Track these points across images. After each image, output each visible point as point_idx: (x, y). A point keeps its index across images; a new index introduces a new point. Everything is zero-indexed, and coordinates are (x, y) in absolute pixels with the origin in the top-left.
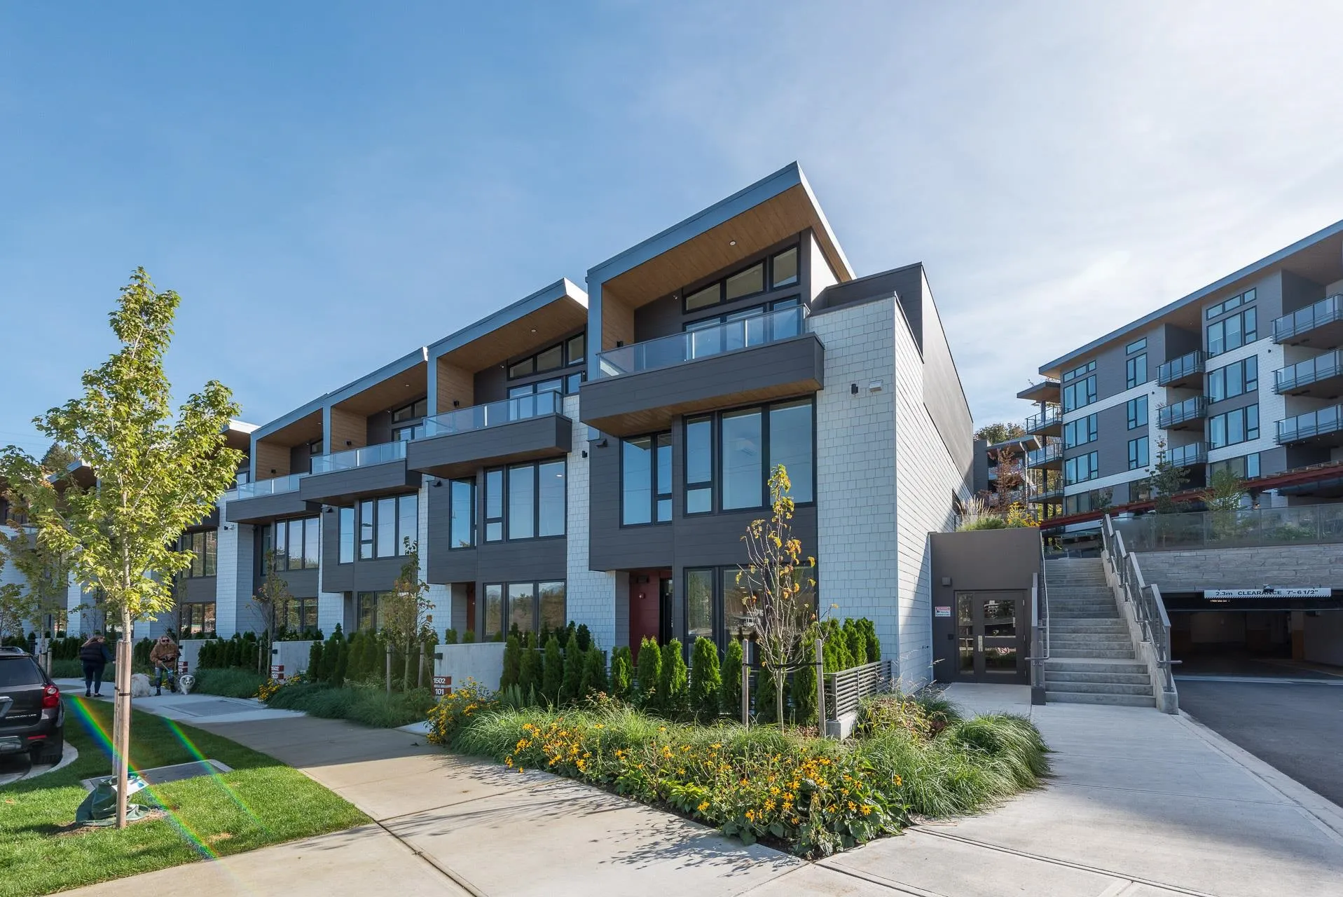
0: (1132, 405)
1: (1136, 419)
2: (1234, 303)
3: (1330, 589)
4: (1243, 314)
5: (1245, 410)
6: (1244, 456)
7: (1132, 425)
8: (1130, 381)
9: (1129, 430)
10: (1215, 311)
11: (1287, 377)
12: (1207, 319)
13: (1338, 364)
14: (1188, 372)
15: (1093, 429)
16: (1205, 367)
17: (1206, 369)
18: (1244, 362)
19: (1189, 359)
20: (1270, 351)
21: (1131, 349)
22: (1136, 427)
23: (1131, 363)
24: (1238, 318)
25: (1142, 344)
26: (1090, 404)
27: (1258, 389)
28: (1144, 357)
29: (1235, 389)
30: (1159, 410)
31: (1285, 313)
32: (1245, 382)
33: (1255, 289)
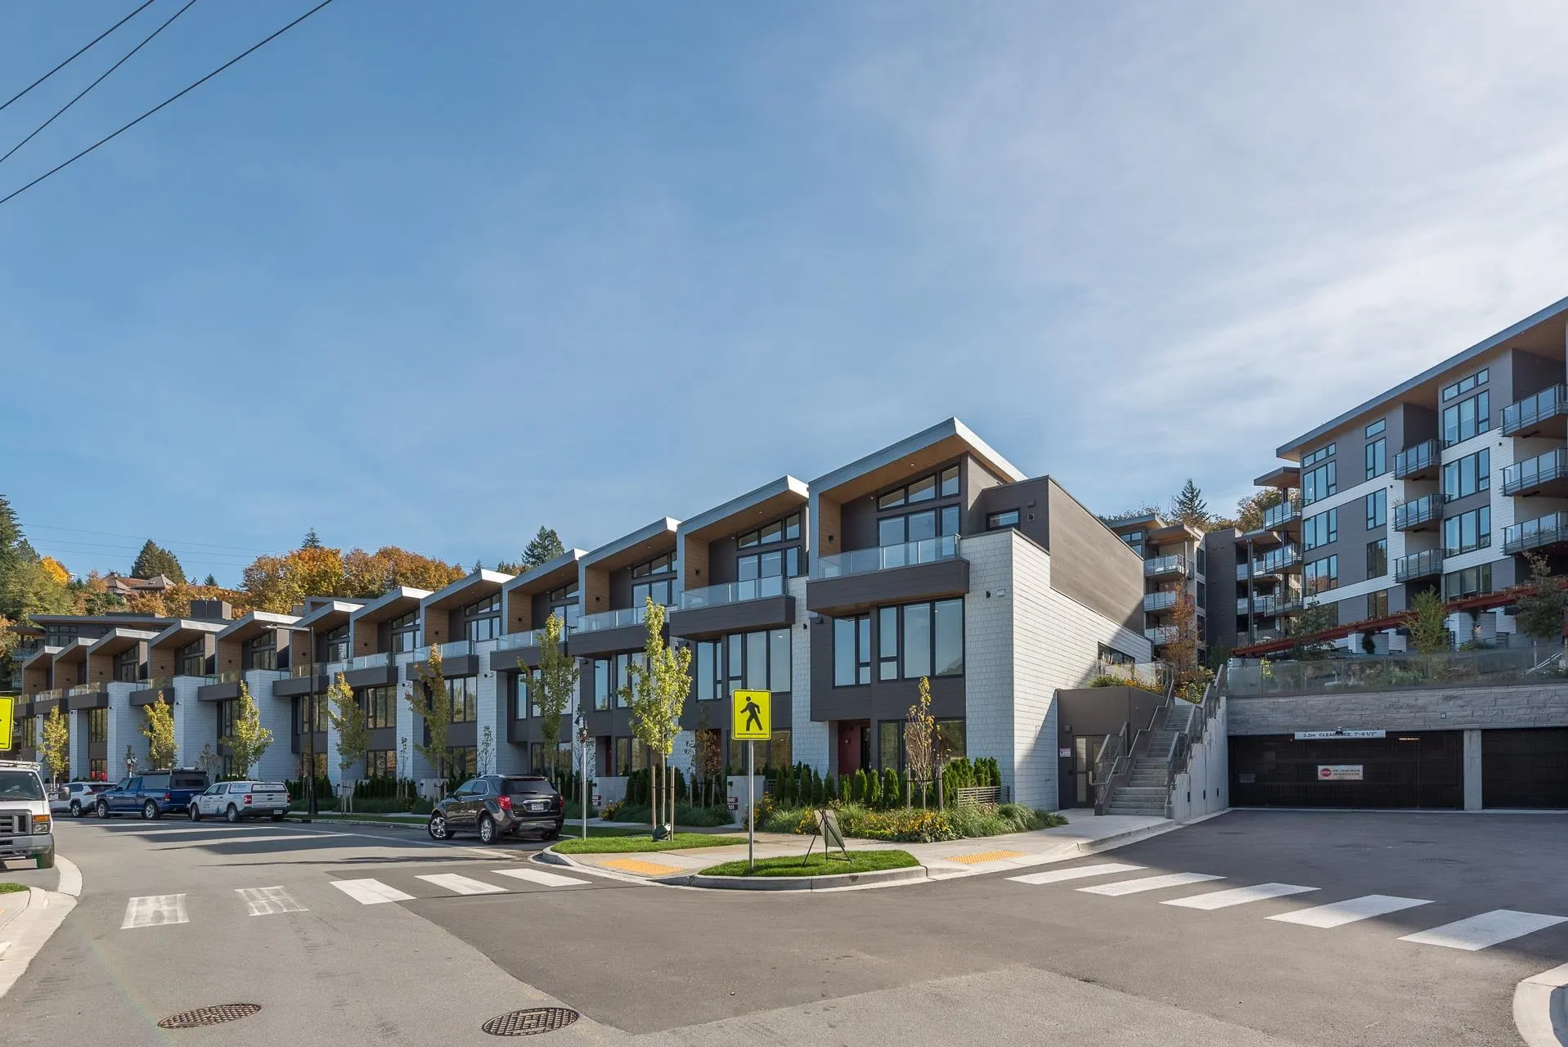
0: (1371, 499)
1: (1374, 518)
2: (1467, 385)
3: (1384, 731)
4: (1476, 397)
5: (1478, 511)
6: (1476, 566)
7: (1371, 524)
8: (1368, 472)
9: (1368, 530)
10: (1451, 392)
11: (1512, 477)
12: (1444, 402)
13: (1558, 465)
14: (1424, 465)
15: (1333, 528)
16: (1440, 459)
17: (1442, 461)
18: (1477, 455)
19: (1424, 449)
20: (1500, 444)
21: (1371, 431)
22: (1375, 527)
23: (1370, 448)
24: (1472, 402)
25: (1380, 426)
26: (1329, 496)
27: (1489, 488)
28: (1383, 442)
29: (1469, 488)
30: (1395, 508)
31: (1515, 401)
32: (1478, 480)
33: (1488, 369)
